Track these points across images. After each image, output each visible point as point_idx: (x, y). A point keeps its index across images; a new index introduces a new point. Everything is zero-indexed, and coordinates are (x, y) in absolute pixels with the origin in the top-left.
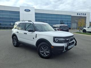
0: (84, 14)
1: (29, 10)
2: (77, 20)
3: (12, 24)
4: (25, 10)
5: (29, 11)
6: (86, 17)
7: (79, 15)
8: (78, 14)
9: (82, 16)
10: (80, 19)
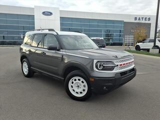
0: (147, 19)
1: (49, 12)
3: (22, 37)
4: (44, 13)
5: (51, 14)
6: (150, 24)
7: (137, 21)
8: (136, 19)
9: (144, 22)
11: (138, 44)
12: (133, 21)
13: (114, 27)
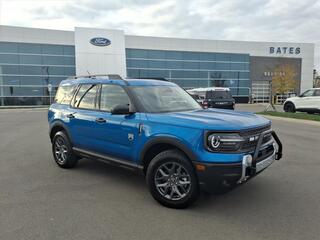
0: (294, 51)
1: (104, 40)
2: (269, 69)
3: (50, 90)
4: (93, 41)
5: (108, 42)
6: (300, 60)
8: (272, 50)
10: (277, 66)
11: (288, 100)
12: (267, 54)
13: (230, 66)
